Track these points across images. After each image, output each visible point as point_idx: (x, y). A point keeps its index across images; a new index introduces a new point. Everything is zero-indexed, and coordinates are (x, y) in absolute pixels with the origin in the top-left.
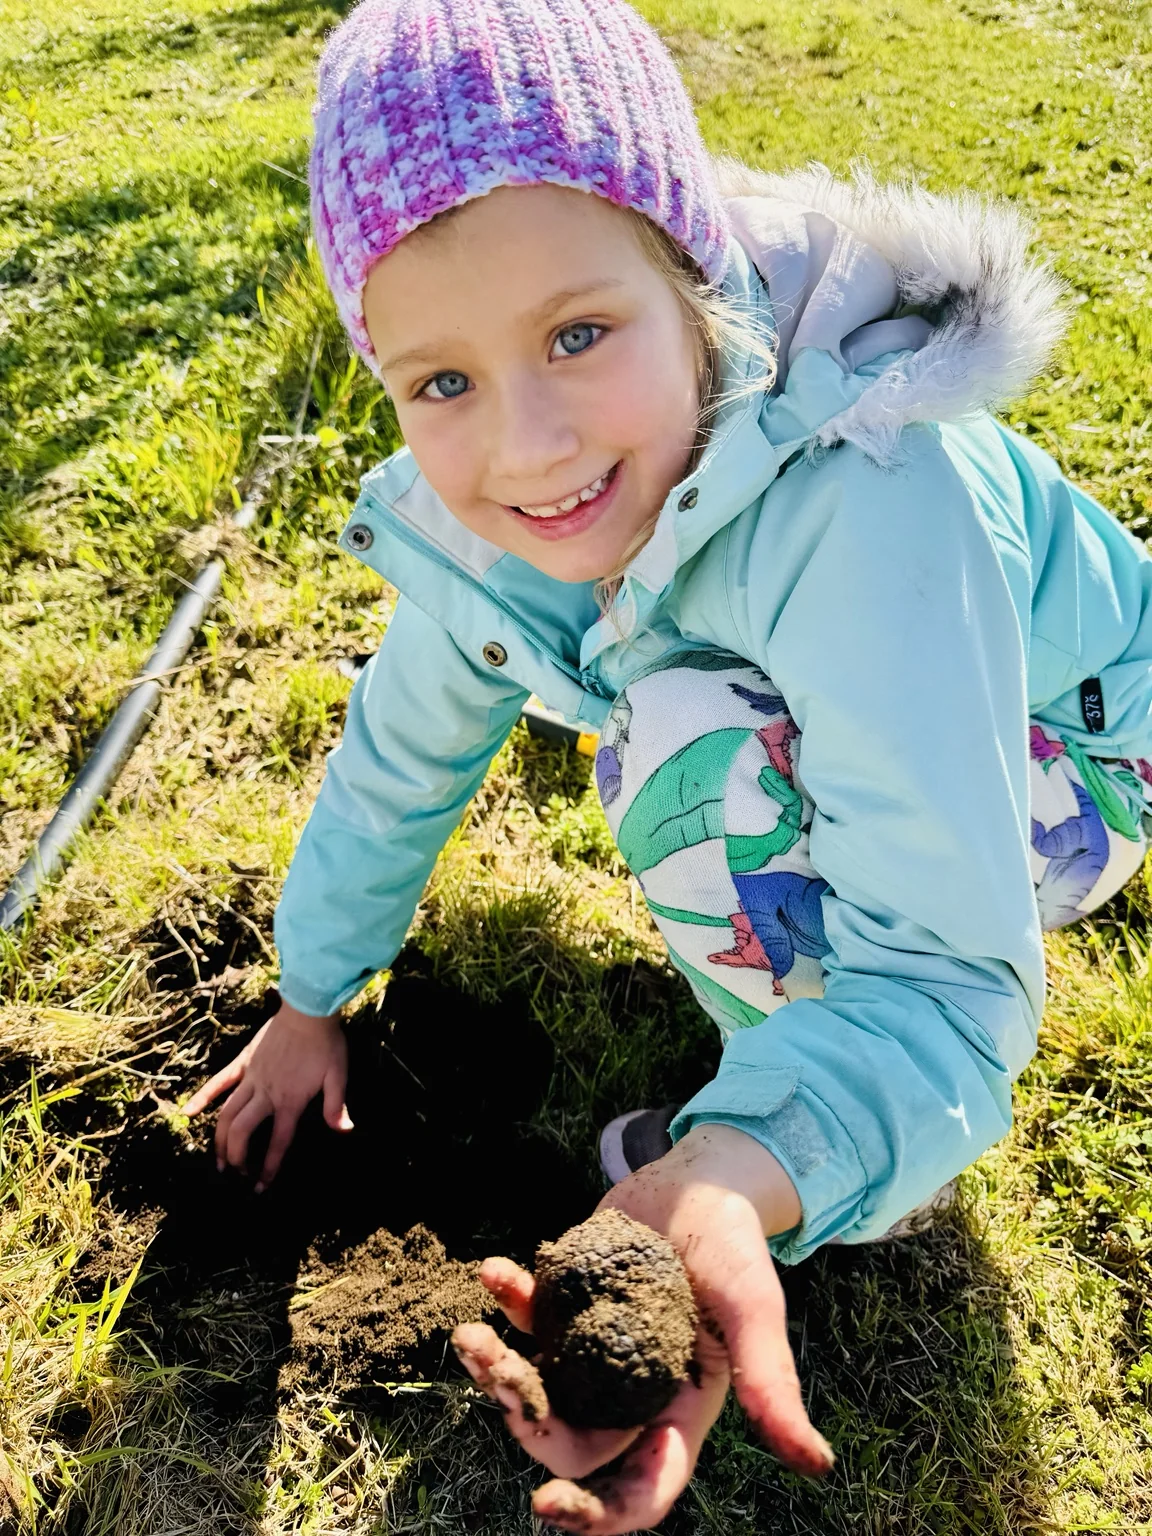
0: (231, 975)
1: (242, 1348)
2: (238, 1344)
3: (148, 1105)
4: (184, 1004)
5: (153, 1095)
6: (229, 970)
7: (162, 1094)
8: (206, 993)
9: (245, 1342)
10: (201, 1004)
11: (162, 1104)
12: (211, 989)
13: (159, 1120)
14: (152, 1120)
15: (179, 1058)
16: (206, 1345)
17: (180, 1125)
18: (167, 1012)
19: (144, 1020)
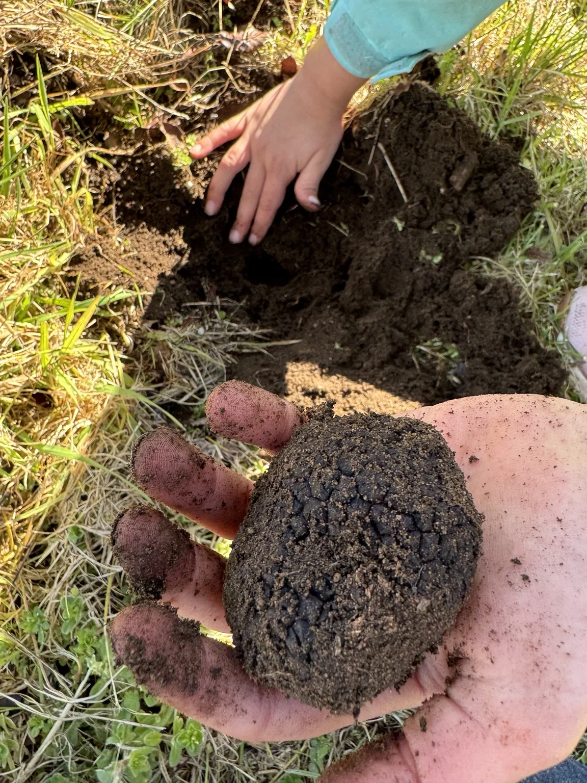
0: (249, 34)
1: (197, 376)
2: (195, 371)
3: (158, 137)
4: (204, 49)
5: (162, 129)
6: (251, 29)
7: (172, 130)
8: (226, 44)
9: (202, 371)
10: (220, 54)
11: (170, 139)
12: (231, 41)
13: (165, 153)
14: (159, 151)
15: (192, 100)
16: (168, 366)
17: (183, 162)
18: (188, 53)
19: (165, 52)
